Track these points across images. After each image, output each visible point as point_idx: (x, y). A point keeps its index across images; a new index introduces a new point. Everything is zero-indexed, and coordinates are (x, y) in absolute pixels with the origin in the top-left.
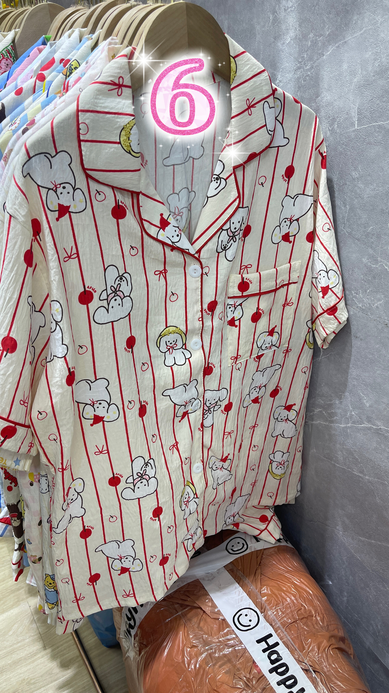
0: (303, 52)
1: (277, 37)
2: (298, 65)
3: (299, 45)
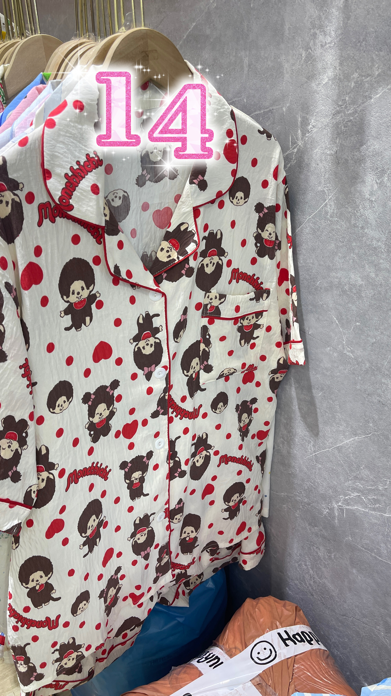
0: (344, 95)
1: (311, 77)
2: (338, 109)
3: (338, 86)
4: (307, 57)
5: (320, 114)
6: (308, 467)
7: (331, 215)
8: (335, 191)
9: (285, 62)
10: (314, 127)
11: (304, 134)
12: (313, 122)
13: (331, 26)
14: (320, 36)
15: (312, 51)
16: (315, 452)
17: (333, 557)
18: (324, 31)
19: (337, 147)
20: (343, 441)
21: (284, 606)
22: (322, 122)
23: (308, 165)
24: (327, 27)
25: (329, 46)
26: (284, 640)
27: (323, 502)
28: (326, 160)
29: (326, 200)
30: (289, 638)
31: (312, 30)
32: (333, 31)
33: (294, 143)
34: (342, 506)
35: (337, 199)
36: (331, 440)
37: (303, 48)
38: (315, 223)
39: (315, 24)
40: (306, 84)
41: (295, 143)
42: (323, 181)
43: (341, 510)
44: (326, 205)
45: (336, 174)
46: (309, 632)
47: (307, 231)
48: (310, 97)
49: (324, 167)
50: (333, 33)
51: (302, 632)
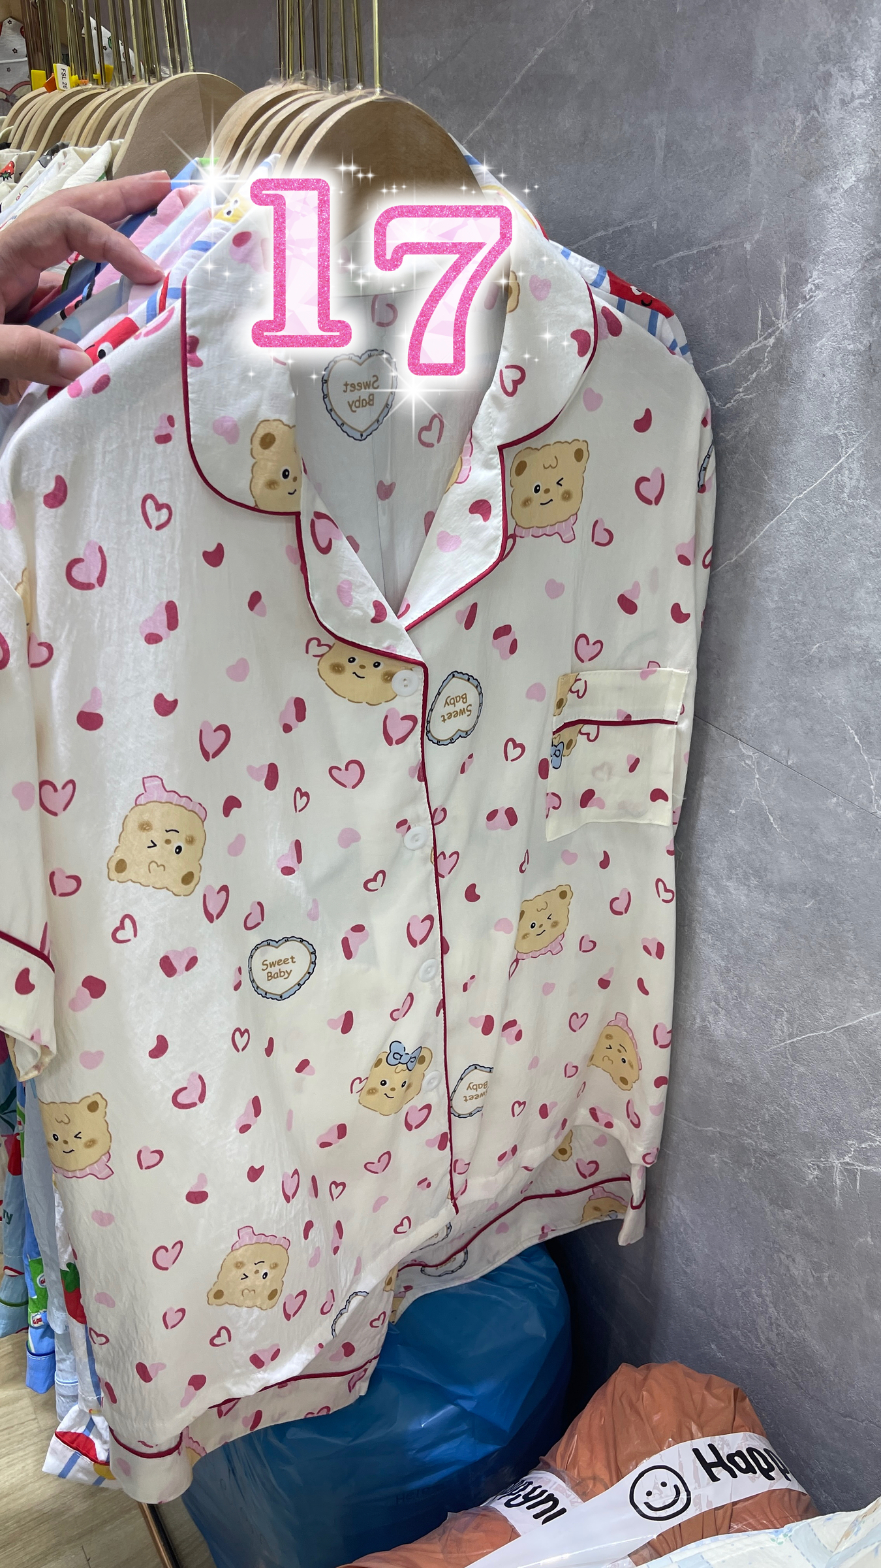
1: (815, 173)
4: (806, 127)
5: (833, 259)
6: (772, 1071)
7: (851, 492)
8: (864, 437)
9: (753, 139)
10: (817, 287)
11: (792, 305)
12: (816, 276)
13: (867, 57)
14: (841, 80)
15: (819, 113)
16: (791, 1036)
17: (826, 1279)
18: (848, 69)
19: (872, 334)
20: (859, 1016)
21: (708, 1387)
22: (839, 278)
23: (799, 376)
24: (856, 60)
25: (861, 104)
26: (708, 1467)
27: (808, 1153)
28: (843, 365)
29: (840, 457)
30: (720, 1463)
31: (821, 68)
32: (872, 68)
33: (768, 324)
34: (853, 1165)
35: (867, 455)
36: (831, 1011)
37: (798, 106)
38: (809, 510)
39: (829, 52)
40: (802, 189)
41: (772, 324)
42: (834, 413)
43: (849, 1172)
44: (840, 468)
45: (866, 397)
46: (765, 1450)
47: (792, 528)
48: (811, 218)
49: (839, 381)
50: (871, 74)
51: (750, 1450)
